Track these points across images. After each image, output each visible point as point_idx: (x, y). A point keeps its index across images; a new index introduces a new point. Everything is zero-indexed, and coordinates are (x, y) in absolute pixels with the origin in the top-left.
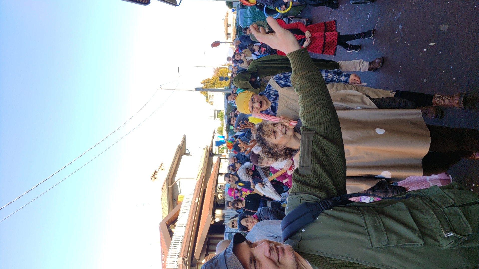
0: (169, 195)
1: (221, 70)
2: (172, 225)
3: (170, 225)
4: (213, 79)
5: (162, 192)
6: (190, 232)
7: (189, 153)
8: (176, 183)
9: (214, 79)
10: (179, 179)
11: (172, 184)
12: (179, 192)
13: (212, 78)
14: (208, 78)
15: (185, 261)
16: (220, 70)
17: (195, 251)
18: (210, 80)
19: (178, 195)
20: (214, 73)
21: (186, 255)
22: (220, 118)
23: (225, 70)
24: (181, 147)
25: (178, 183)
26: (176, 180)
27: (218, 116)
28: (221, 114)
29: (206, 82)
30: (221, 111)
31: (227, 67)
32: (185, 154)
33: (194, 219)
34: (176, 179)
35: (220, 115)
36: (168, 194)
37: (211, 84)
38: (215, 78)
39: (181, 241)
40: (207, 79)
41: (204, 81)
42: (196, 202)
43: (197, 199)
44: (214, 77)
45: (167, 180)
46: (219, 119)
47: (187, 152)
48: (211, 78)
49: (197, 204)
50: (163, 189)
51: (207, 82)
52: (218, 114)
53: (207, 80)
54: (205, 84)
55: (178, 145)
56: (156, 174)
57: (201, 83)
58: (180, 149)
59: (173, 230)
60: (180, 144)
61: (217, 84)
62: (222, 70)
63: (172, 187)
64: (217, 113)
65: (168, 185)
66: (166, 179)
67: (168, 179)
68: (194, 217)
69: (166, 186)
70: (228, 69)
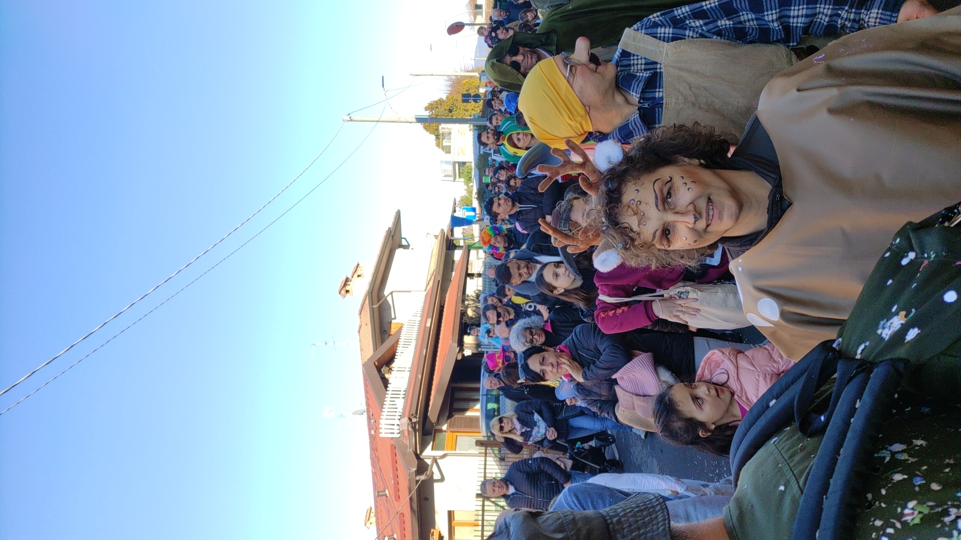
0: (374, 321)
1: (464, 82)
2: (386, 367)
3: (382, 367)
4: (450, 99)
5: (361, 318)
6: (420, 376)
7: (407, 244)
8: (386, 301)
9: (452, 100)
10: (391, 293)
11: (378, 302)
12: (393, 317)
13: (447, 97)
15: (412, 423)
16: (462, 82)
17: (430, 409)
18: (444, 101)
19: (391, 322)
20: (450, 89)
21: (414, 413)
22: (464, 178)
23: (472, 80)
24: (392, 234)
25: (389, 299)
26: (386, 295)
27: (461, 174)
28: (466, 170)
29: (436, 106)
30: (467, 164)
31: (477, 74)
32: (401, 246)
33: (424, 354)
34: (386, 292)
35: (466, 173)
36: (372, 320)
37: (445, 110)
39: (404, 393)
41: (432, 104)
42: (428, 325)
43: (429, 321)
45: (370, 294)
46: (462, 180)
47: (404, 243)
48: (444, 97)
49: (429, 329)
50: (362, 312)
51: (437, 108)
52: (461, 171)
53: (436, 102)
54: (433, 111)
55: (387, 229)
56: (349, 283)
57: (426, 109)
58: (391, 236)
59: (387, 376)
60: (390, 226)
61: (458, 111)
62: (466, 82)
63: (380, 307)
64: (459, 169)
65: (371, 303)
66: (368, 292)
67: (372, 293)
68: (425, 351)
69: (368, 306)
70: (479, 78)
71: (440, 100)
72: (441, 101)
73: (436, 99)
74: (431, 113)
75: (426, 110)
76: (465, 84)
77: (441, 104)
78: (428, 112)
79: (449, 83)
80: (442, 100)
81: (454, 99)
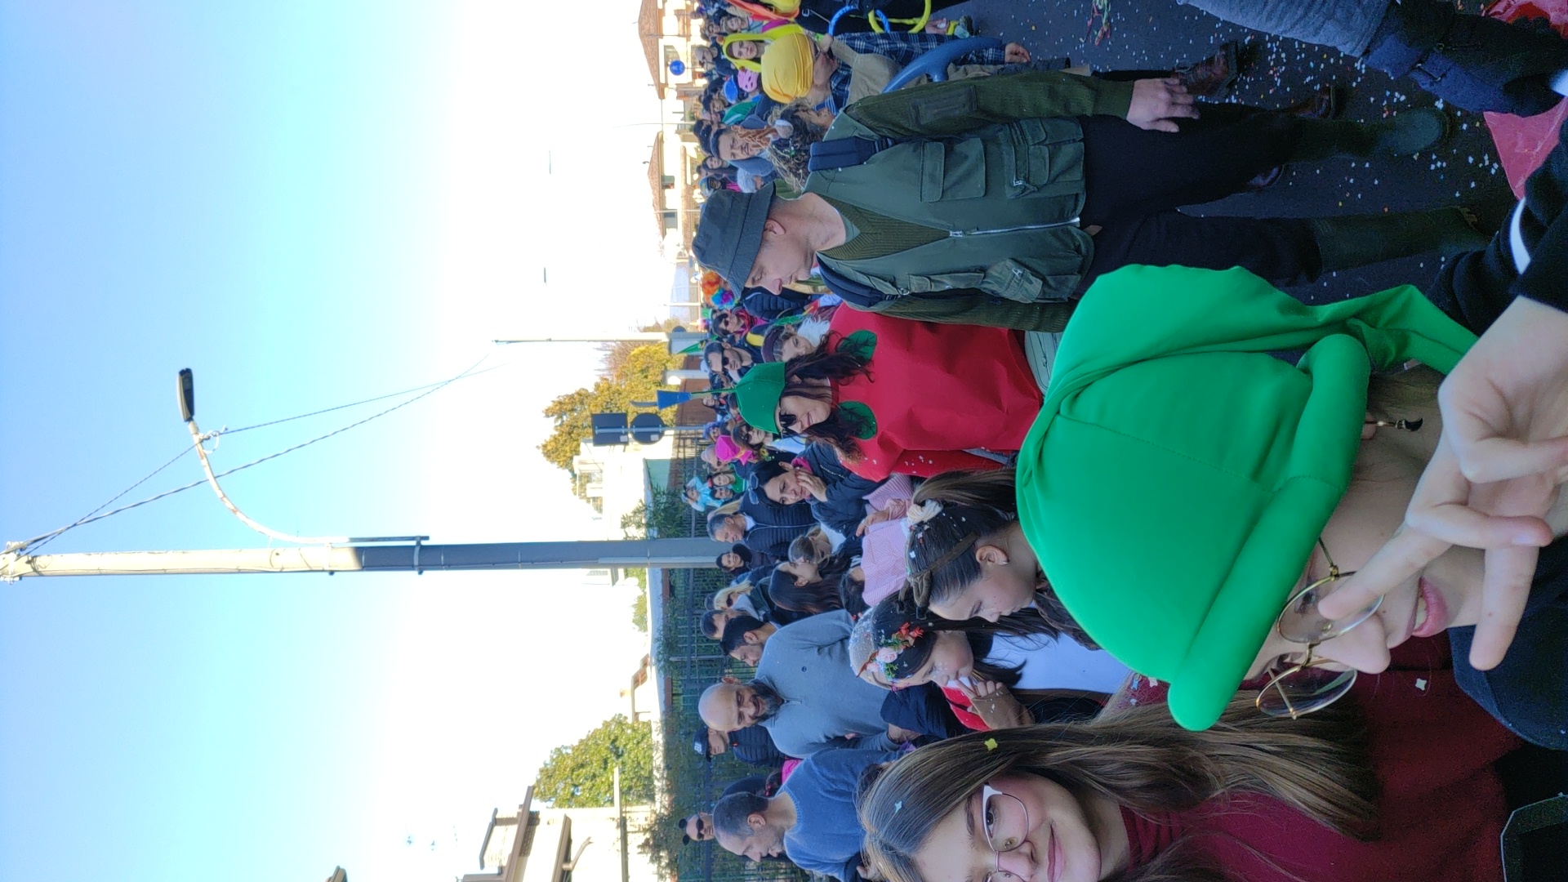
1: (636, 351)
4: (602, 392)
9: (606, 393)
13: (597, 386)
14: (578, 390)
16: (633, 353)
18: (588, 395)
20: (603, 366)
23: (653, 348)
29: (569, 407)
31: (663, 337)
38: (608, 389)
40: (576, 396)
41: (560, 403)
44: (603, 385)
48: (591, 389)
51: (573, 410)
53: (572, 397)
54: (565, 418)
57: (548, 413)
62: (642, 352)
70: (667, 346)
71: (579, 394)
72: (582, 397)
73: (571, 390)
74: (559, 422)
75: (547, 416)
76: (637, 357)
77: (582, 403)
78: (553, 419)
79: (601, 355)
80: (583, 392)
81: (613, 389)
